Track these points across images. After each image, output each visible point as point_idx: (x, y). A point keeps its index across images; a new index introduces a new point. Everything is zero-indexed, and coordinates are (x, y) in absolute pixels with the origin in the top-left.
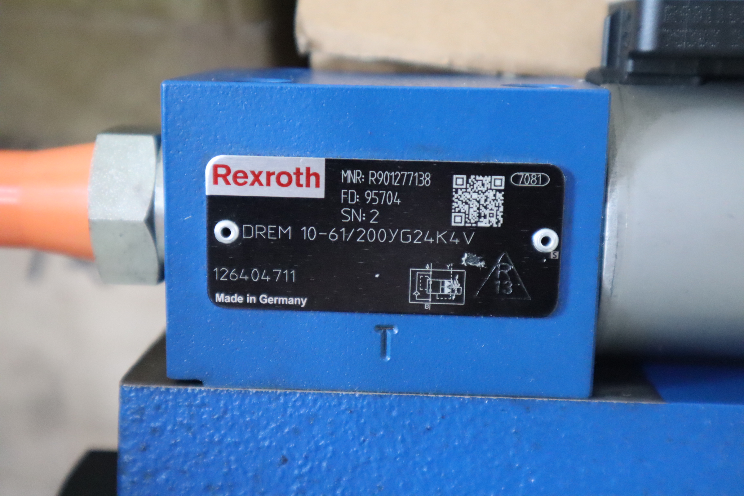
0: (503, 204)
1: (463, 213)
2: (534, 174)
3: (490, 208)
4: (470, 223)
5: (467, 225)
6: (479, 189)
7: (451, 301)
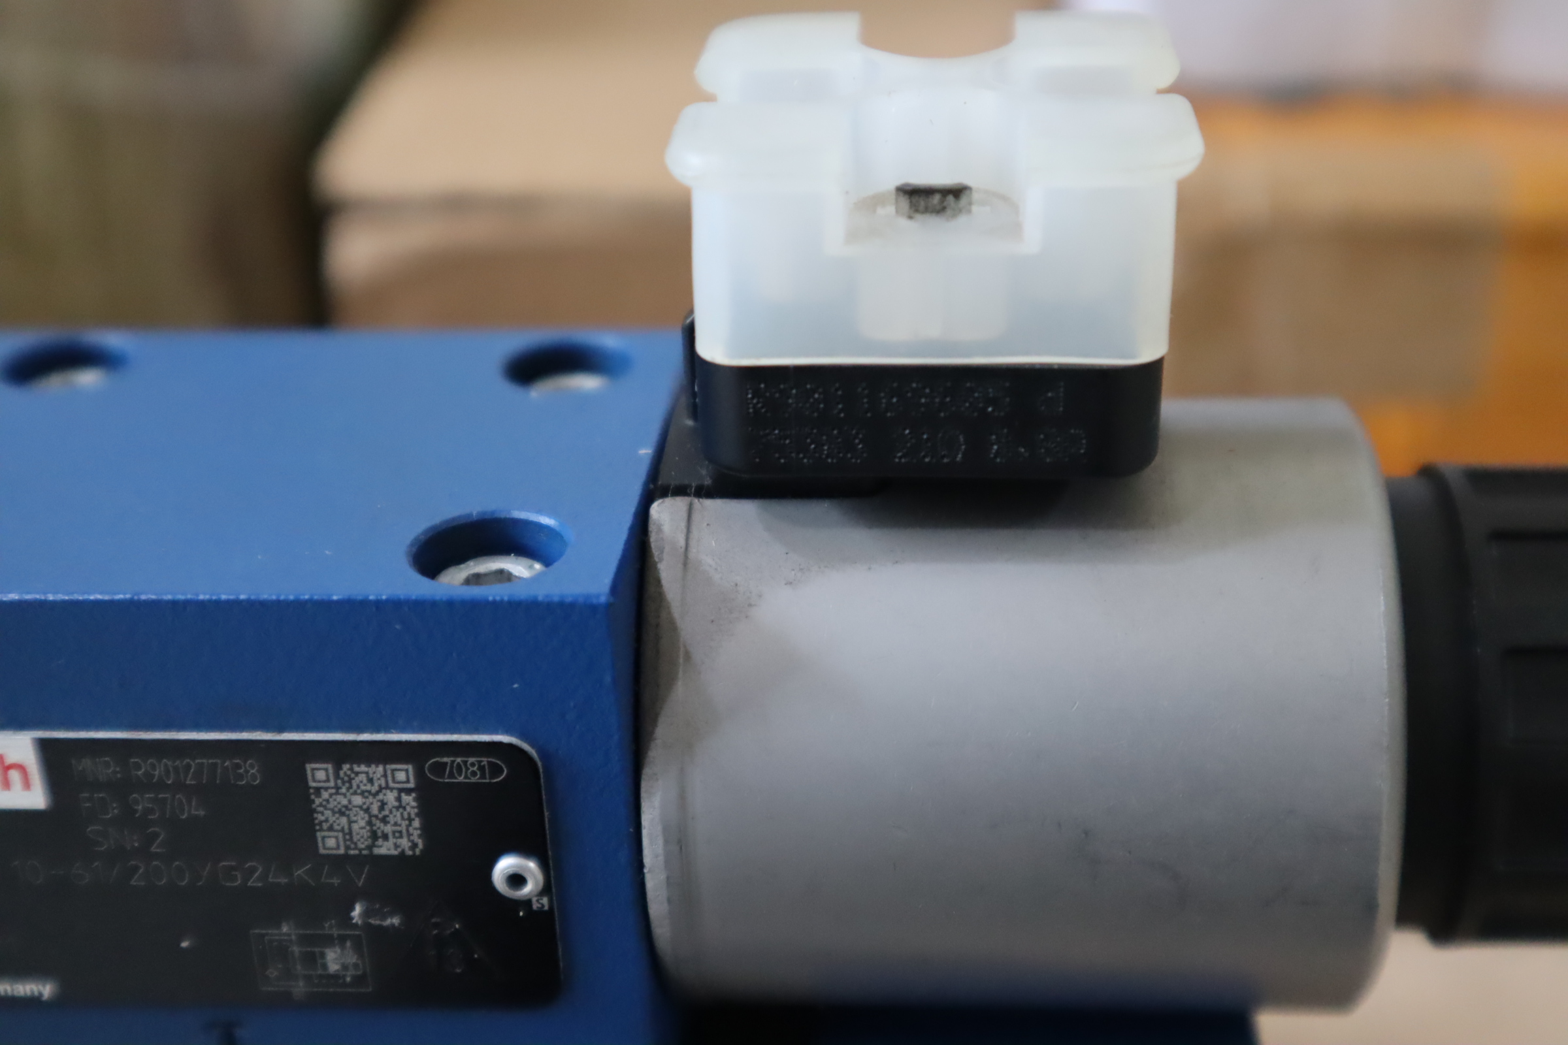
0: (417, 815)
1: (337, 831)
2: (471, 760)
3: (392, 822)
4: (356, 848)
5: (352, 852)
6: (363, 788)
7: (345, 985)
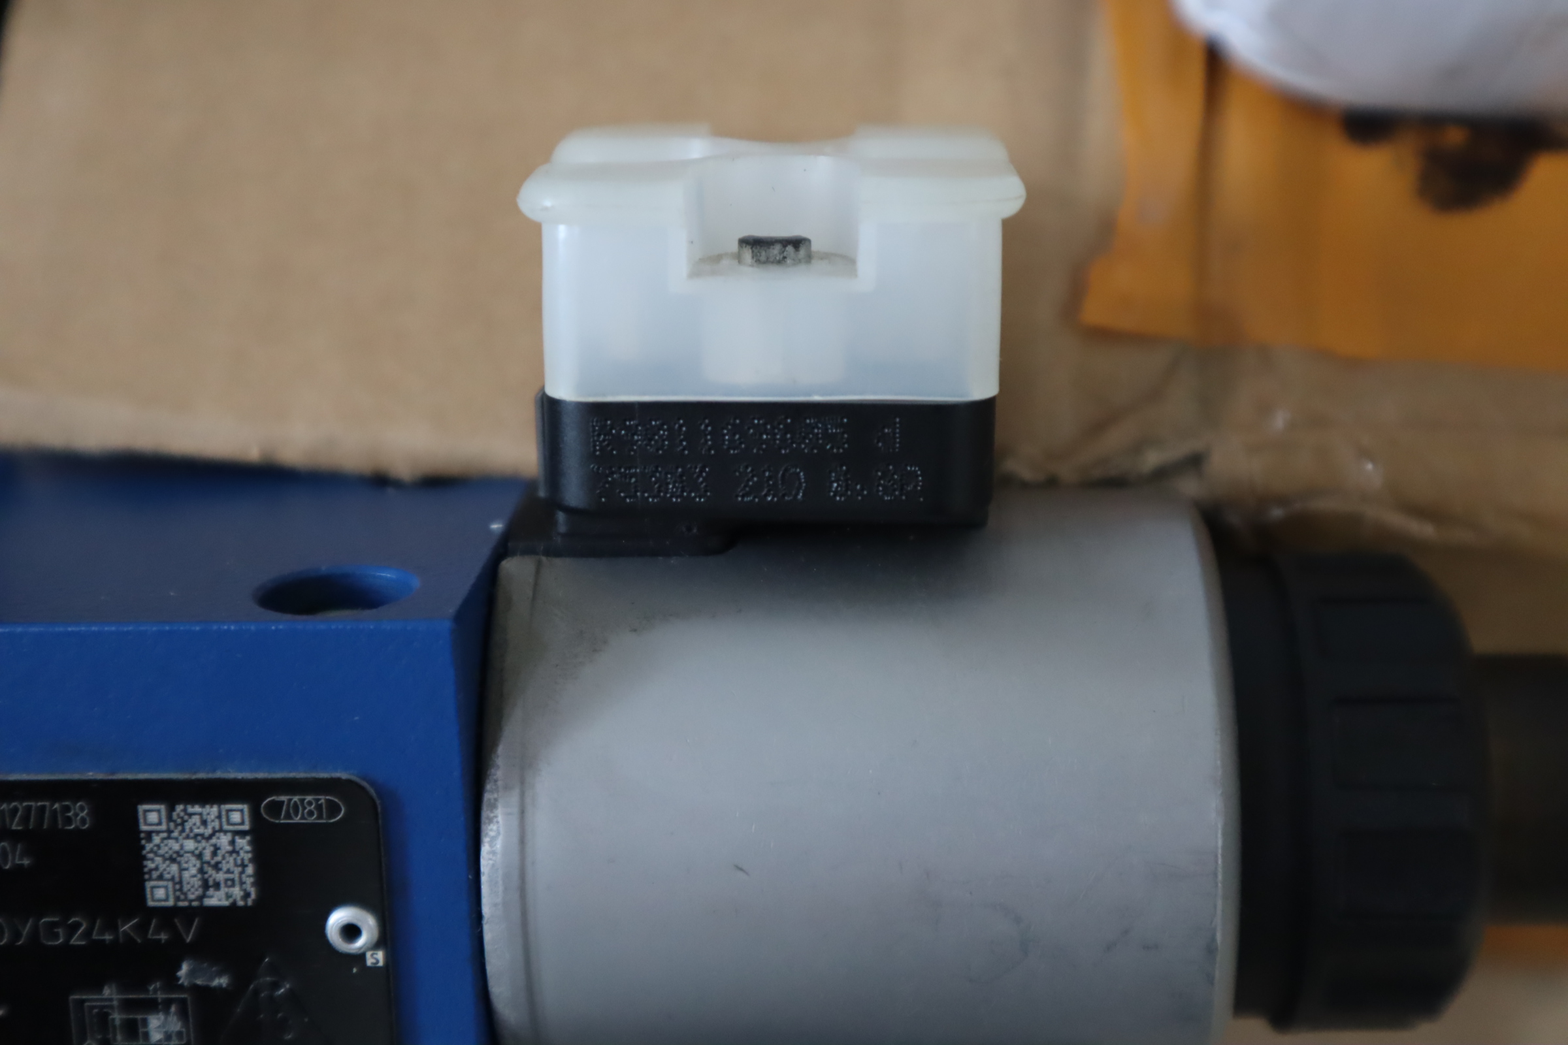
0: (251, 860)
1: (168, 880)
2: (309, 798)
3: (225, 869)
4: (186, 899)
5: (181, 904)
6: (196, 831)
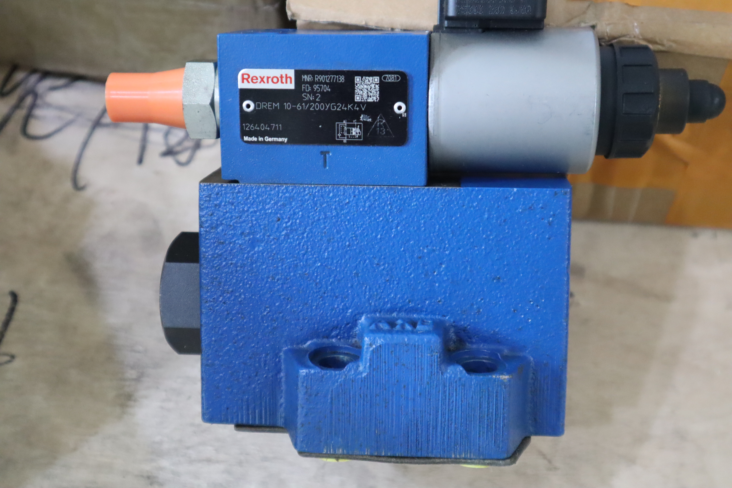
0: (379, 90)
1: (360, 95)
2: (393, 75)
3: (373, 92)
4: (364, 100)
6: (367, 83)
7: (356, 138)
